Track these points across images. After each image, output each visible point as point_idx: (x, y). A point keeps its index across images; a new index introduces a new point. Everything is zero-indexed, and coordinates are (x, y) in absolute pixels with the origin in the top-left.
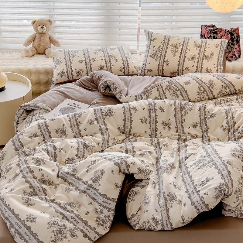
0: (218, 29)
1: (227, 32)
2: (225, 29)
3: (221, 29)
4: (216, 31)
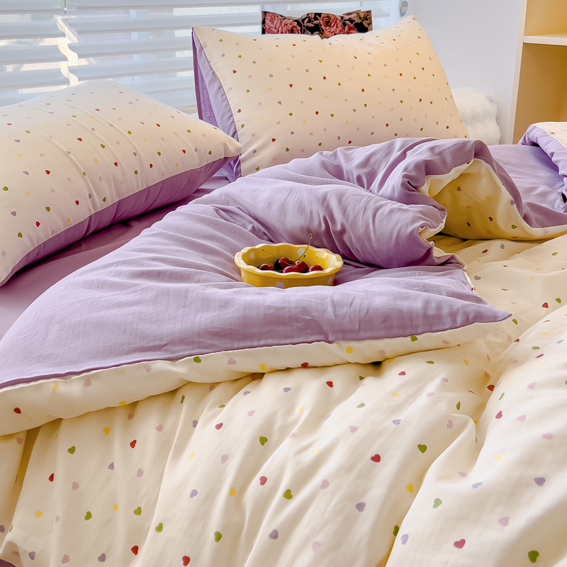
0: (320, 15)
1: (348, 22)
2: (339, 14)
3: (328, 16)
4: (316, 22)
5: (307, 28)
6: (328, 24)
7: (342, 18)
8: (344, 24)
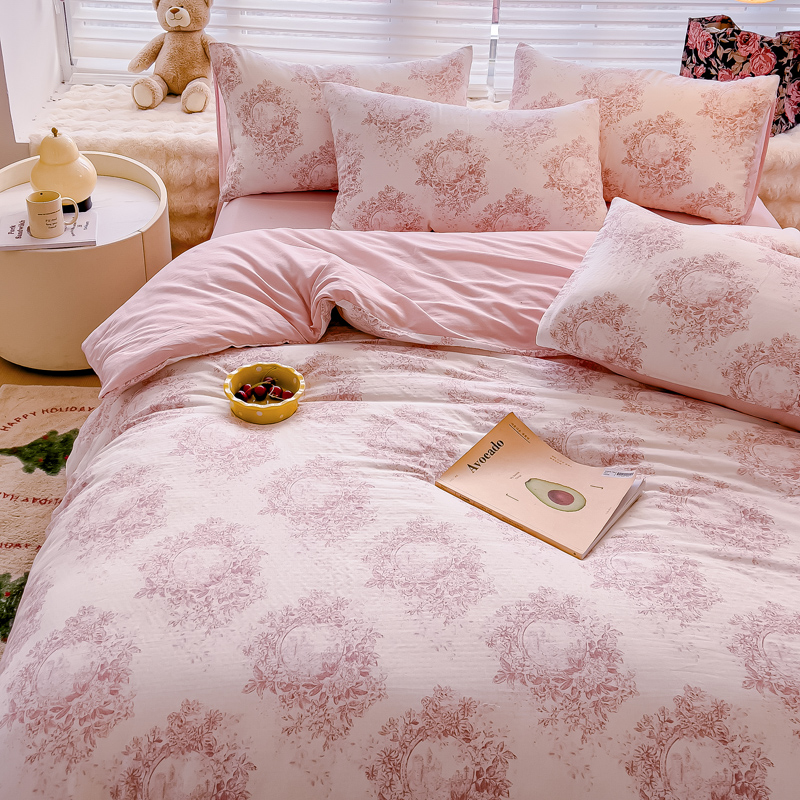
0: (739, 32)
1: (765, 44)
2: (760, 33)
3: (749, 34)
4: (732, 38)
5: (722, 43)
6: (746, 42)
7: (763, 38)
8: (762, 46)
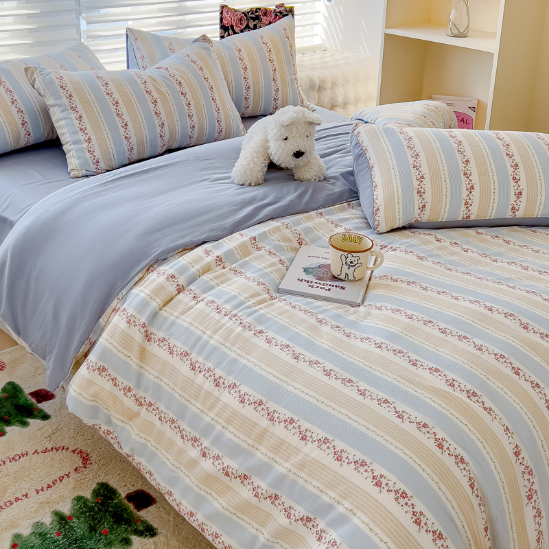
0: (260, 9)
3: (266, 10)
4: (257, 14)
5: (251, 18)
6: (265, 14)
7: (275, 10)
8: (276, 15)
